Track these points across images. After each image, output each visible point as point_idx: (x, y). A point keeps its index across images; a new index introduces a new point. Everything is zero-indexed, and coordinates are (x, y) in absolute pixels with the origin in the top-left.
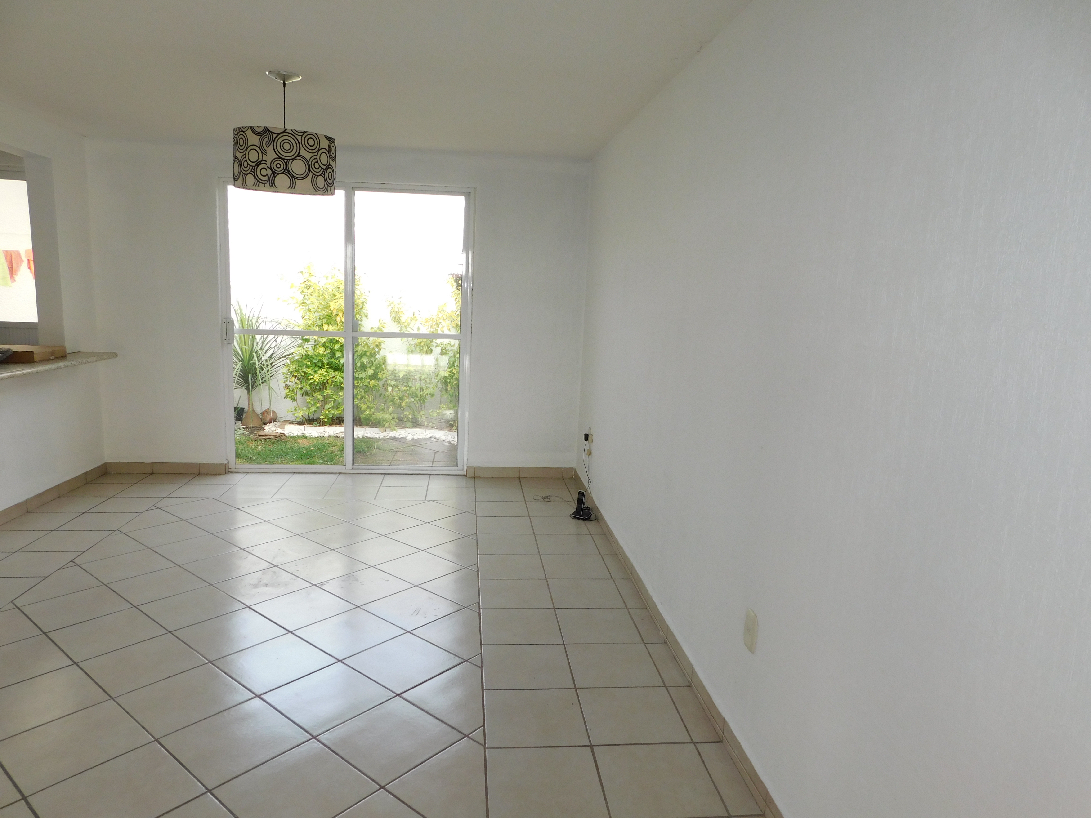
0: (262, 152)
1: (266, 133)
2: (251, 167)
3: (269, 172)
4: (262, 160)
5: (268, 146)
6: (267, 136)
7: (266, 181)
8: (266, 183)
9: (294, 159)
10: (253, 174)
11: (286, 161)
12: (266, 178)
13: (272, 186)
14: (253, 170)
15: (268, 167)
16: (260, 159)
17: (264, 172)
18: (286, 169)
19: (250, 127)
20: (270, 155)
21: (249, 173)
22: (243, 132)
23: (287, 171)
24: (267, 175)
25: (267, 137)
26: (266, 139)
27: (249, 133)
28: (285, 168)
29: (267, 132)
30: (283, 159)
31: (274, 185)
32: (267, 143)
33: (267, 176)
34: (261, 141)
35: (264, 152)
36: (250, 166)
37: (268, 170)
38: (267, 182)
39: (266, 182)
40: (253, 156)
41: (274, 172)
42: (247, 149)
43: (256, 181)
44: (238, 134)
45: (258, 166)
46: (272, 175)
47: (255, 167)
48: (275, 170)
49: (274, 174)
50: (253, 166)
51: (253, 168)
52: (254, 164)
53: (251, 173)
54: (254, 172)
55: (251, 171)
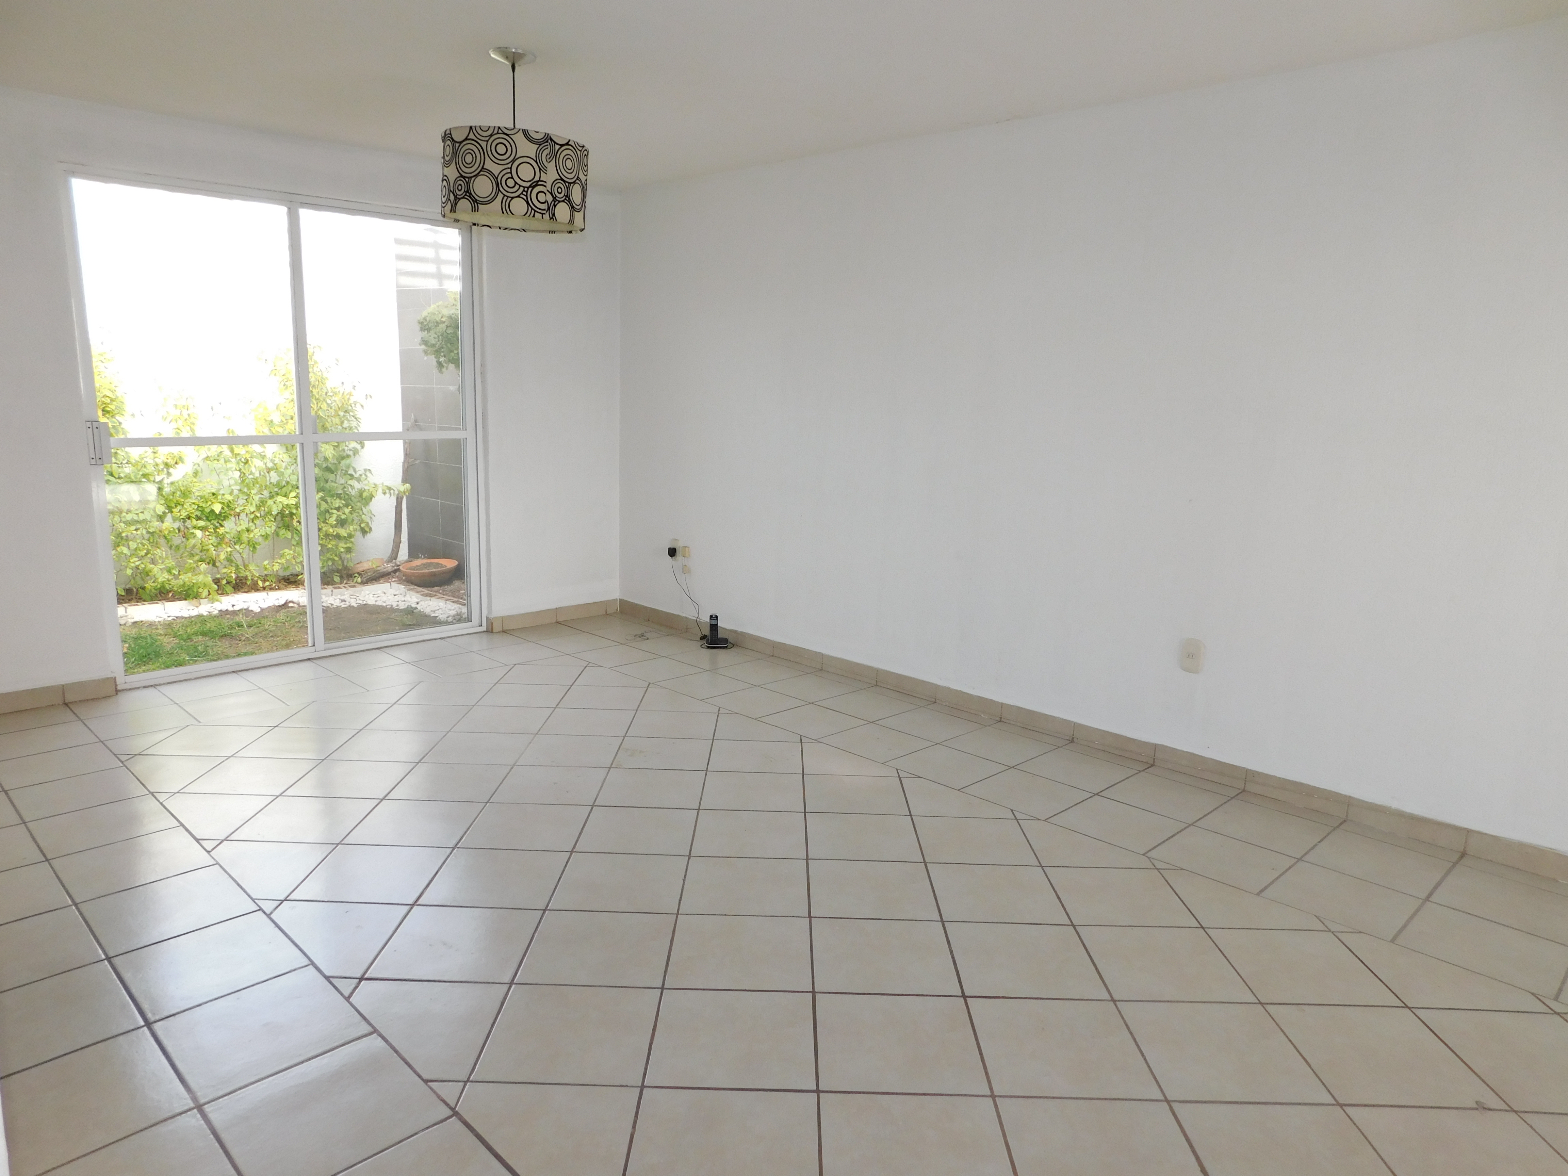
0: (540, 169)
1: (547, 142)
2: (522, 189)
3: (550, 198)
4: (539, 180)
5: (548, 161)
6: (549, 146)
7: (545, 210)
8: (545, 214)
9: (575, 183)
10: (525, 197)
11: (568, 184)
12: (545, 206)
13: (552, 218)
14: (524, 193)
15: (548, 191)
16: (537, 179)
17: (542, 197)
18: (568, 196)
19: (521, 131)
20: (551, 174)
21: (518, 196)
22: (507, 135)
23: (569, 199)
24: (546, 202)
25: (548, 148)
26: (546, 152)
27: (519, 138)
28: (565, 194)
29: (549, 141)
30: (566, 182)
31: (554, 217)
32: (548, 157)
33: (546, 203)
34: (539, 153)
35: (542, 169)
36: (520, 186)
37: (548, 195)
38: (547, 212)
39: (544, 212)
40: (526, 173)
41: (554, 198)
42: (513, 161)
43: (530, 208)
44: (491, 135)
45: (534, 187)
46: (553, 202)
47: (528, 188)
48: (556, 196)
49: (555, 202)
50: (524, 187)
51: (526, 189)
52: (528, 184)
53: (522, 196)
54: (526, 196)
55: (522, 193)
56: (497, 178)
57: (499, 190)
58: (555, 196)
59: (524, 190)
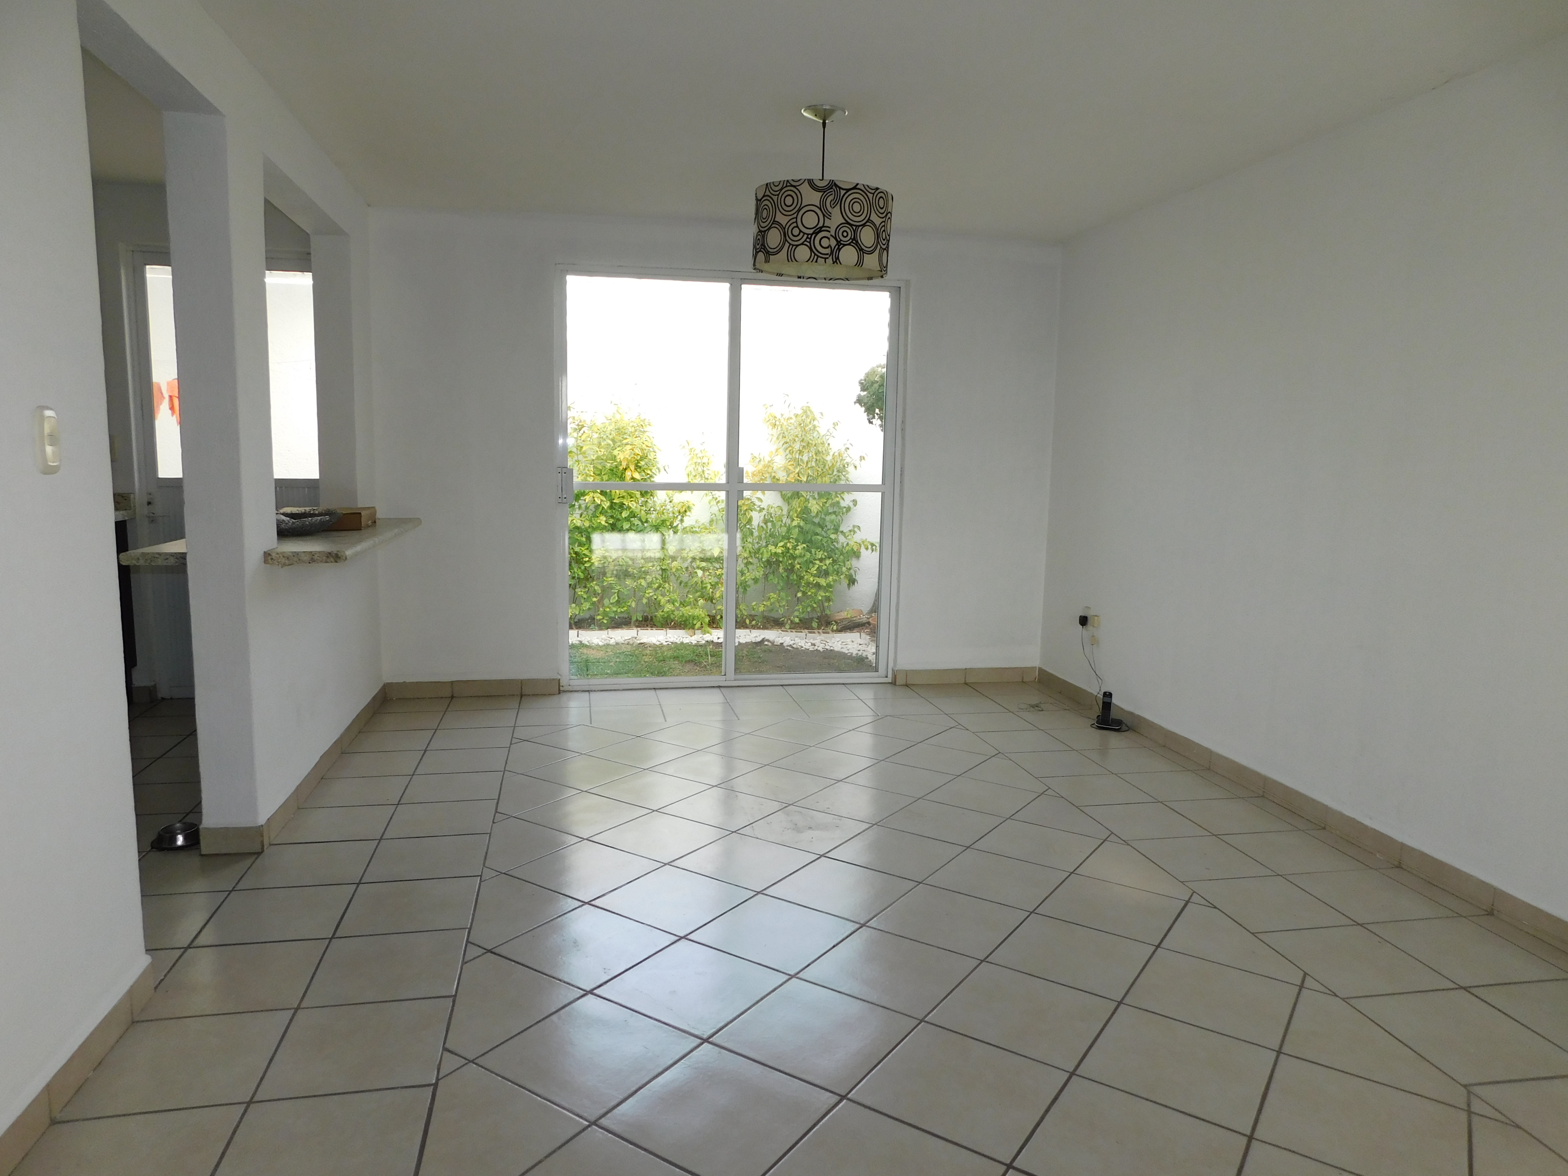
0: (824, 215)
1: (831, 188)
2: (806, 236)
3: (833, 243)
4: (823, 226)
5: (833, 206)
6: (833, 192)
7: (827, 254)
8: (828, 258)
9: (864, 225)
10: (808, 244)
11: (854, 228)
12: (828, 251)
13: (836, 261)
14: (808, 240)
15: (831, 235)
16: (821, 224)
17: (825, 243)
18: (854, 239)
19: (806, 181)
20: (836, 219)
21: (802, 244)
22: (794, 187)
23: (855, 242)
24: (830, 246)
25: (832, 194)
26: (831, 198)
27: (805, 189)
28: (852, 237)
29: (834, 187)
30: (851, 225)
31: (838, 261)
32: (832, 203)
33: (830, 248)
34: (823, 201)
35: (827, 215)
36: (804, 234)
37: (832, 240)
38: (830, 256)
39: (828, 256)
40: (811, 220)
41: (839, 243)
42: (799, 210)
43: (813, 254)
44: (781, 189)
45: (817, 234)
46: (837, 246)
47: (812, 235)
48: (841, 240)
49: (839, 246)
50: (808, 234)
51: (809, 236)
52: (811, 231)
53: (805, 243)
54: (810, 242)
55: (805, 241)
56: (784, 228)
57: (786, 240)
58: (839, 240)
59: (807, 238)
